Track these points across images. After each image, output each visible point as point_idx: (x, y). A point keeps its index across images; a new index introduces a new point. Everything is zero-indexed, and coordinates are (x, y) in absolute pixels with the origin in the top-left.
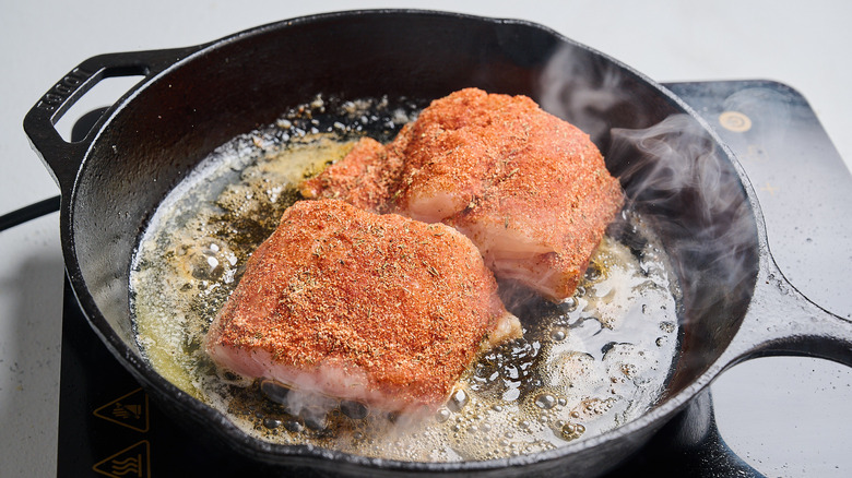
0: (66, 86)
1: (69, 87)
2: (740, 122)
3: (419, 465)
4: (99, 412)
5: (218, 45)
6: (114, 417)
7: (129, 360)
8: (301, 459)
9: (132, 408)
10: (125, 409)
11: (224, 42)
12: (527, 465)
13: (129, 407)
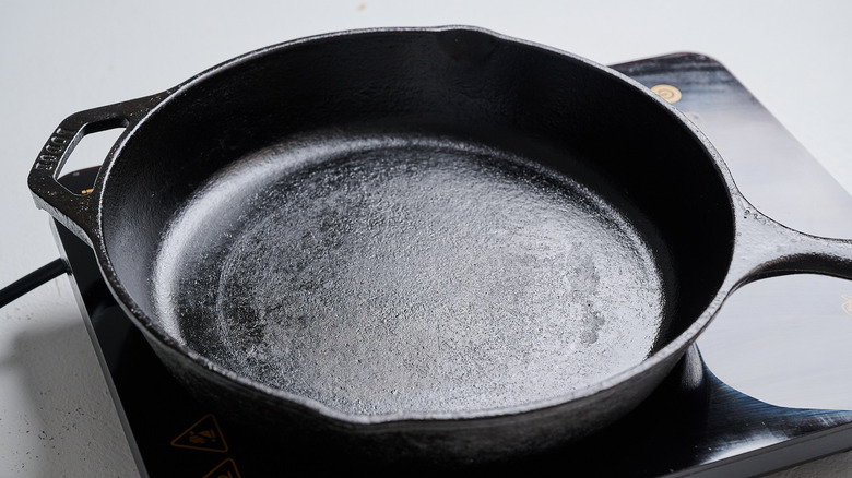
0: (56, 146)
1: (59, 146)
2: (670, 94)
4: (176, 443)
6: (191, 444)
9: (206, 433)
10: (200, 436)
11: (188, 85)
13: (202, 433)
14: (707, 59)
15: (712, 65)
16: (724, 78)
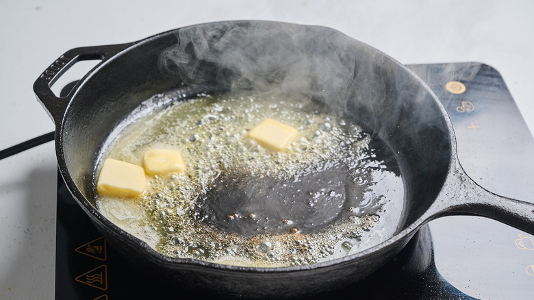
0: (57, 66)
1: (58, 66)
2: (459, 88)
3: (252, 269)
4: (78, 250)
5: (144, 42)
6: (86, 252)
7: (94, 214)
8: (187, 266)
9: (97, 248)
10: (93, 248)
11: (147, 40)
12: (311, 269)
13: (95, 247)
14: (492, 69)
15: (493, 73)
16: (497, 83)
